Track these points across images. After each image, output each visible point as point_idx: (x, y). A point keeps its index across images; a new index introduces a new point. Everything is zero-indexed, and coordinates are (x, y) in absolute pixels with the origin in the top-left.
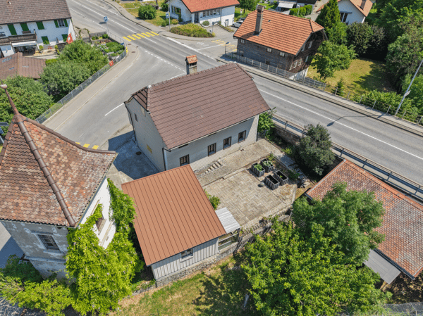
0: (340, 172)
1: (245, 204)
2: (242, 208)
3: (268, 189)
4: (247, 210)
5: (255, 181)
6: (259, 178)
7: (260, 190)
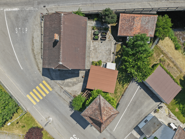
0: (122, 20)
1: (105, 52)
2: (105, 55)
3: (104, 41)
4: (107, 54)
5: (99, 42)
6: (99, 40)
7: (103, 44)
